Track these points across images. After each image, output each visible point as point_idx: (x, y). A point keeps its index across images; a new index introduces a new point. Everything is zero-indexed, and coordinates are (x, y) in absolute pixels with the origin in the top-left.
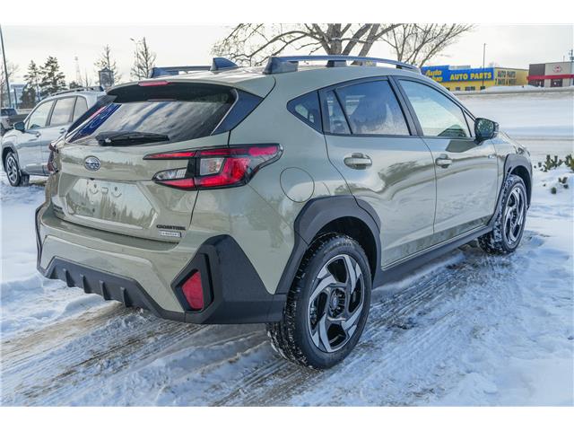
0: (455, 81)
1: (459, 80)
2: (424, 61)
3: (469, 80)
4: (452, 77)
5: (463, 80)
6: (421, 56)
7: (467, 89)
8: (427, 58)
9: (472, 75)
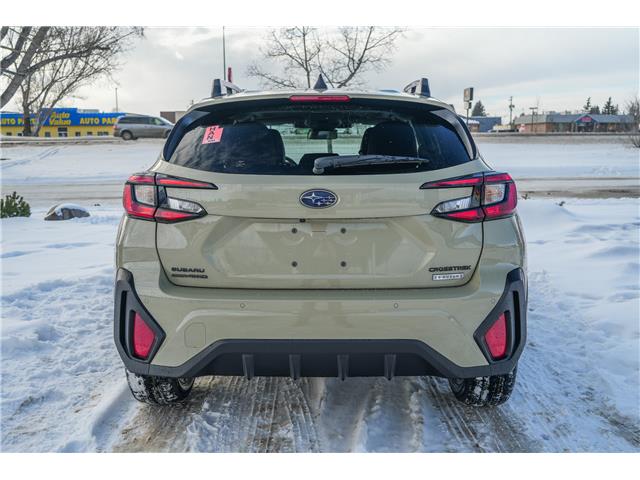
0: (85, 125)
1: (90, 125)
2: (55, 102)
3: (101, 124)
4: (82, 121)
5: (94, 125)
6: (51, 96)
7: (100, 134)
8: (59, 98)
9: (104, 120)
